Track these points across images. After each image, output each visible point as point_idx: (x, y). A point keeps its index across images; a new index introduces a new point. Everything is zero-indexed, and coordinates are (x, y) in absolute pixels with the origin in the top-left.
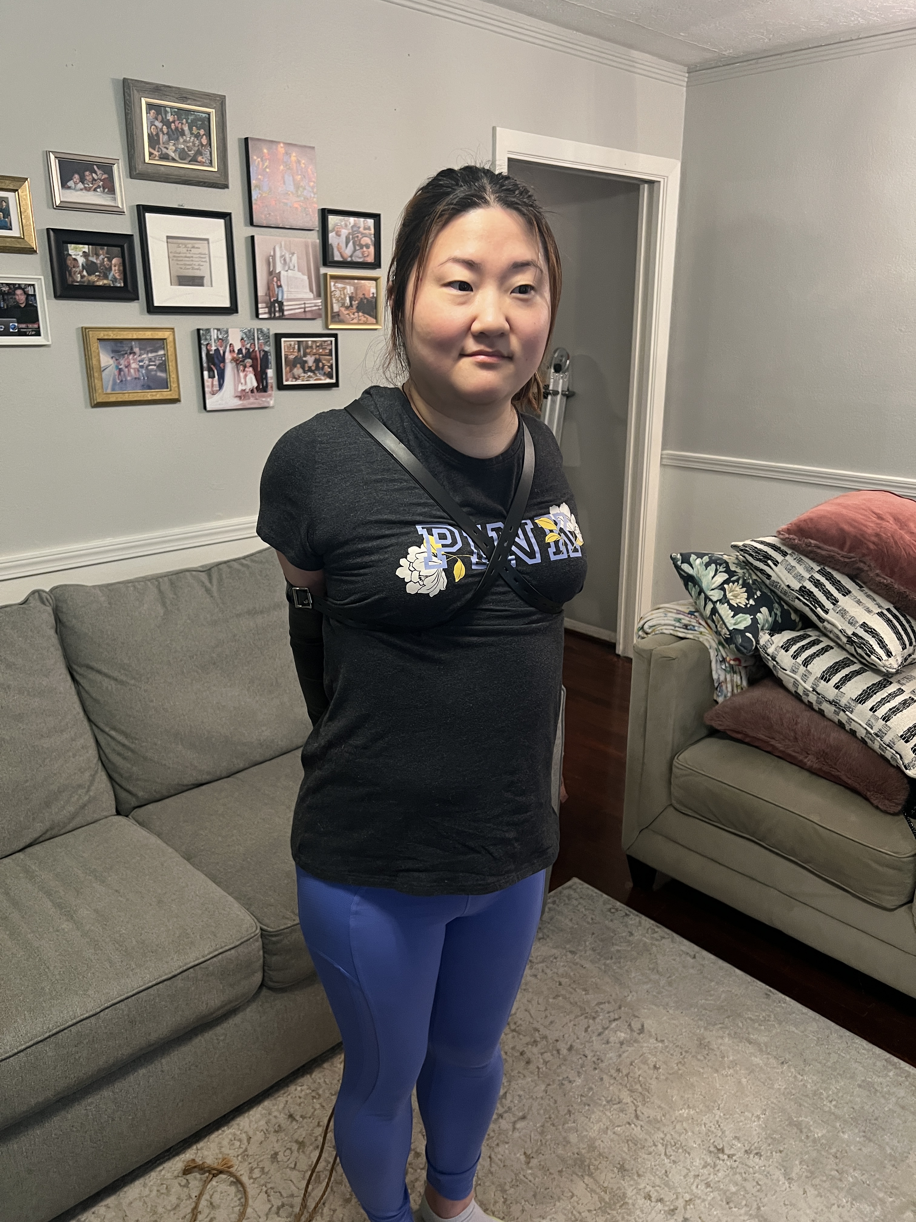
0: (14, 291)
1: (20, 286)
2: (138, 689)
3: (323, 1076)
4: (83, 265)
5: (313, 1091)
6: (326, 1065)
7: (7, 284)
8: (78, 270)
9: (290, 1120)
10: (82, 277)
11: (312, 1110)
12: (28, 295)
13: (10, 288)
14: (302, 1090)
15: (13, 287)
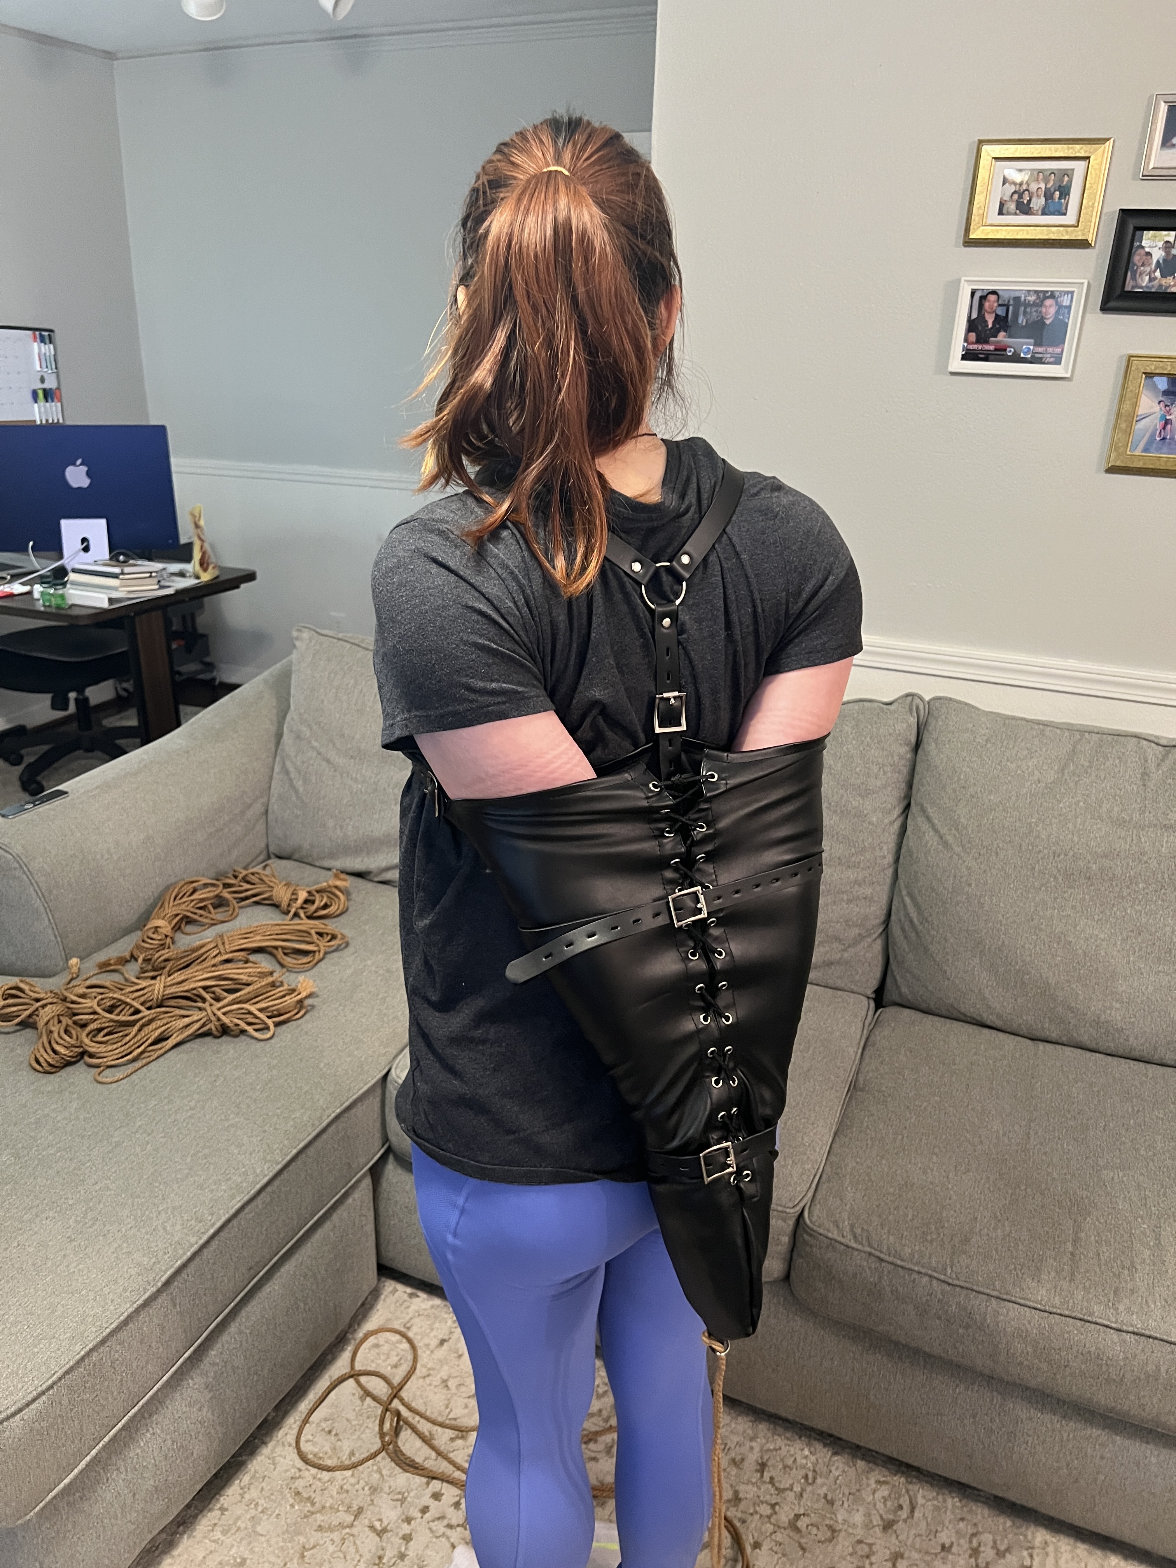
0: (1042, 302)
1: (1052, 295)
2: (960, 861)
3: (844, 1471)
4: (1158, 261)
5: (814, 1471)
6: (860, 1464)
7: (1036, 292)
8: (1148, 269)
9: (758, 1468)
10: (1151, 280)
11: (788, 1486)
12: (1060, 307)
13: (1038, 297)
14: (806, 1457)
15: (1044, 296)
